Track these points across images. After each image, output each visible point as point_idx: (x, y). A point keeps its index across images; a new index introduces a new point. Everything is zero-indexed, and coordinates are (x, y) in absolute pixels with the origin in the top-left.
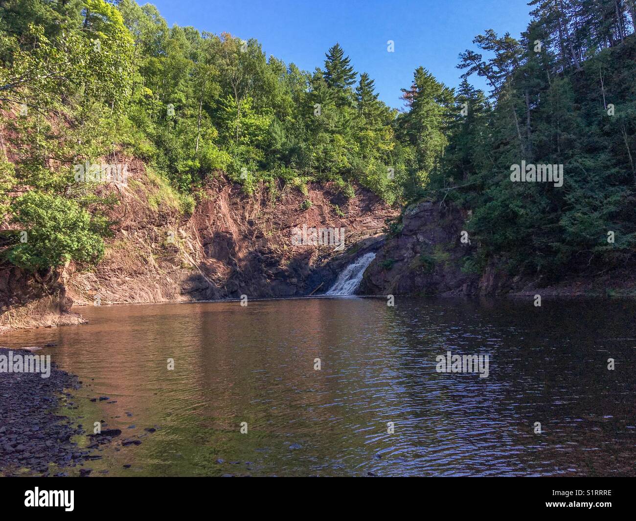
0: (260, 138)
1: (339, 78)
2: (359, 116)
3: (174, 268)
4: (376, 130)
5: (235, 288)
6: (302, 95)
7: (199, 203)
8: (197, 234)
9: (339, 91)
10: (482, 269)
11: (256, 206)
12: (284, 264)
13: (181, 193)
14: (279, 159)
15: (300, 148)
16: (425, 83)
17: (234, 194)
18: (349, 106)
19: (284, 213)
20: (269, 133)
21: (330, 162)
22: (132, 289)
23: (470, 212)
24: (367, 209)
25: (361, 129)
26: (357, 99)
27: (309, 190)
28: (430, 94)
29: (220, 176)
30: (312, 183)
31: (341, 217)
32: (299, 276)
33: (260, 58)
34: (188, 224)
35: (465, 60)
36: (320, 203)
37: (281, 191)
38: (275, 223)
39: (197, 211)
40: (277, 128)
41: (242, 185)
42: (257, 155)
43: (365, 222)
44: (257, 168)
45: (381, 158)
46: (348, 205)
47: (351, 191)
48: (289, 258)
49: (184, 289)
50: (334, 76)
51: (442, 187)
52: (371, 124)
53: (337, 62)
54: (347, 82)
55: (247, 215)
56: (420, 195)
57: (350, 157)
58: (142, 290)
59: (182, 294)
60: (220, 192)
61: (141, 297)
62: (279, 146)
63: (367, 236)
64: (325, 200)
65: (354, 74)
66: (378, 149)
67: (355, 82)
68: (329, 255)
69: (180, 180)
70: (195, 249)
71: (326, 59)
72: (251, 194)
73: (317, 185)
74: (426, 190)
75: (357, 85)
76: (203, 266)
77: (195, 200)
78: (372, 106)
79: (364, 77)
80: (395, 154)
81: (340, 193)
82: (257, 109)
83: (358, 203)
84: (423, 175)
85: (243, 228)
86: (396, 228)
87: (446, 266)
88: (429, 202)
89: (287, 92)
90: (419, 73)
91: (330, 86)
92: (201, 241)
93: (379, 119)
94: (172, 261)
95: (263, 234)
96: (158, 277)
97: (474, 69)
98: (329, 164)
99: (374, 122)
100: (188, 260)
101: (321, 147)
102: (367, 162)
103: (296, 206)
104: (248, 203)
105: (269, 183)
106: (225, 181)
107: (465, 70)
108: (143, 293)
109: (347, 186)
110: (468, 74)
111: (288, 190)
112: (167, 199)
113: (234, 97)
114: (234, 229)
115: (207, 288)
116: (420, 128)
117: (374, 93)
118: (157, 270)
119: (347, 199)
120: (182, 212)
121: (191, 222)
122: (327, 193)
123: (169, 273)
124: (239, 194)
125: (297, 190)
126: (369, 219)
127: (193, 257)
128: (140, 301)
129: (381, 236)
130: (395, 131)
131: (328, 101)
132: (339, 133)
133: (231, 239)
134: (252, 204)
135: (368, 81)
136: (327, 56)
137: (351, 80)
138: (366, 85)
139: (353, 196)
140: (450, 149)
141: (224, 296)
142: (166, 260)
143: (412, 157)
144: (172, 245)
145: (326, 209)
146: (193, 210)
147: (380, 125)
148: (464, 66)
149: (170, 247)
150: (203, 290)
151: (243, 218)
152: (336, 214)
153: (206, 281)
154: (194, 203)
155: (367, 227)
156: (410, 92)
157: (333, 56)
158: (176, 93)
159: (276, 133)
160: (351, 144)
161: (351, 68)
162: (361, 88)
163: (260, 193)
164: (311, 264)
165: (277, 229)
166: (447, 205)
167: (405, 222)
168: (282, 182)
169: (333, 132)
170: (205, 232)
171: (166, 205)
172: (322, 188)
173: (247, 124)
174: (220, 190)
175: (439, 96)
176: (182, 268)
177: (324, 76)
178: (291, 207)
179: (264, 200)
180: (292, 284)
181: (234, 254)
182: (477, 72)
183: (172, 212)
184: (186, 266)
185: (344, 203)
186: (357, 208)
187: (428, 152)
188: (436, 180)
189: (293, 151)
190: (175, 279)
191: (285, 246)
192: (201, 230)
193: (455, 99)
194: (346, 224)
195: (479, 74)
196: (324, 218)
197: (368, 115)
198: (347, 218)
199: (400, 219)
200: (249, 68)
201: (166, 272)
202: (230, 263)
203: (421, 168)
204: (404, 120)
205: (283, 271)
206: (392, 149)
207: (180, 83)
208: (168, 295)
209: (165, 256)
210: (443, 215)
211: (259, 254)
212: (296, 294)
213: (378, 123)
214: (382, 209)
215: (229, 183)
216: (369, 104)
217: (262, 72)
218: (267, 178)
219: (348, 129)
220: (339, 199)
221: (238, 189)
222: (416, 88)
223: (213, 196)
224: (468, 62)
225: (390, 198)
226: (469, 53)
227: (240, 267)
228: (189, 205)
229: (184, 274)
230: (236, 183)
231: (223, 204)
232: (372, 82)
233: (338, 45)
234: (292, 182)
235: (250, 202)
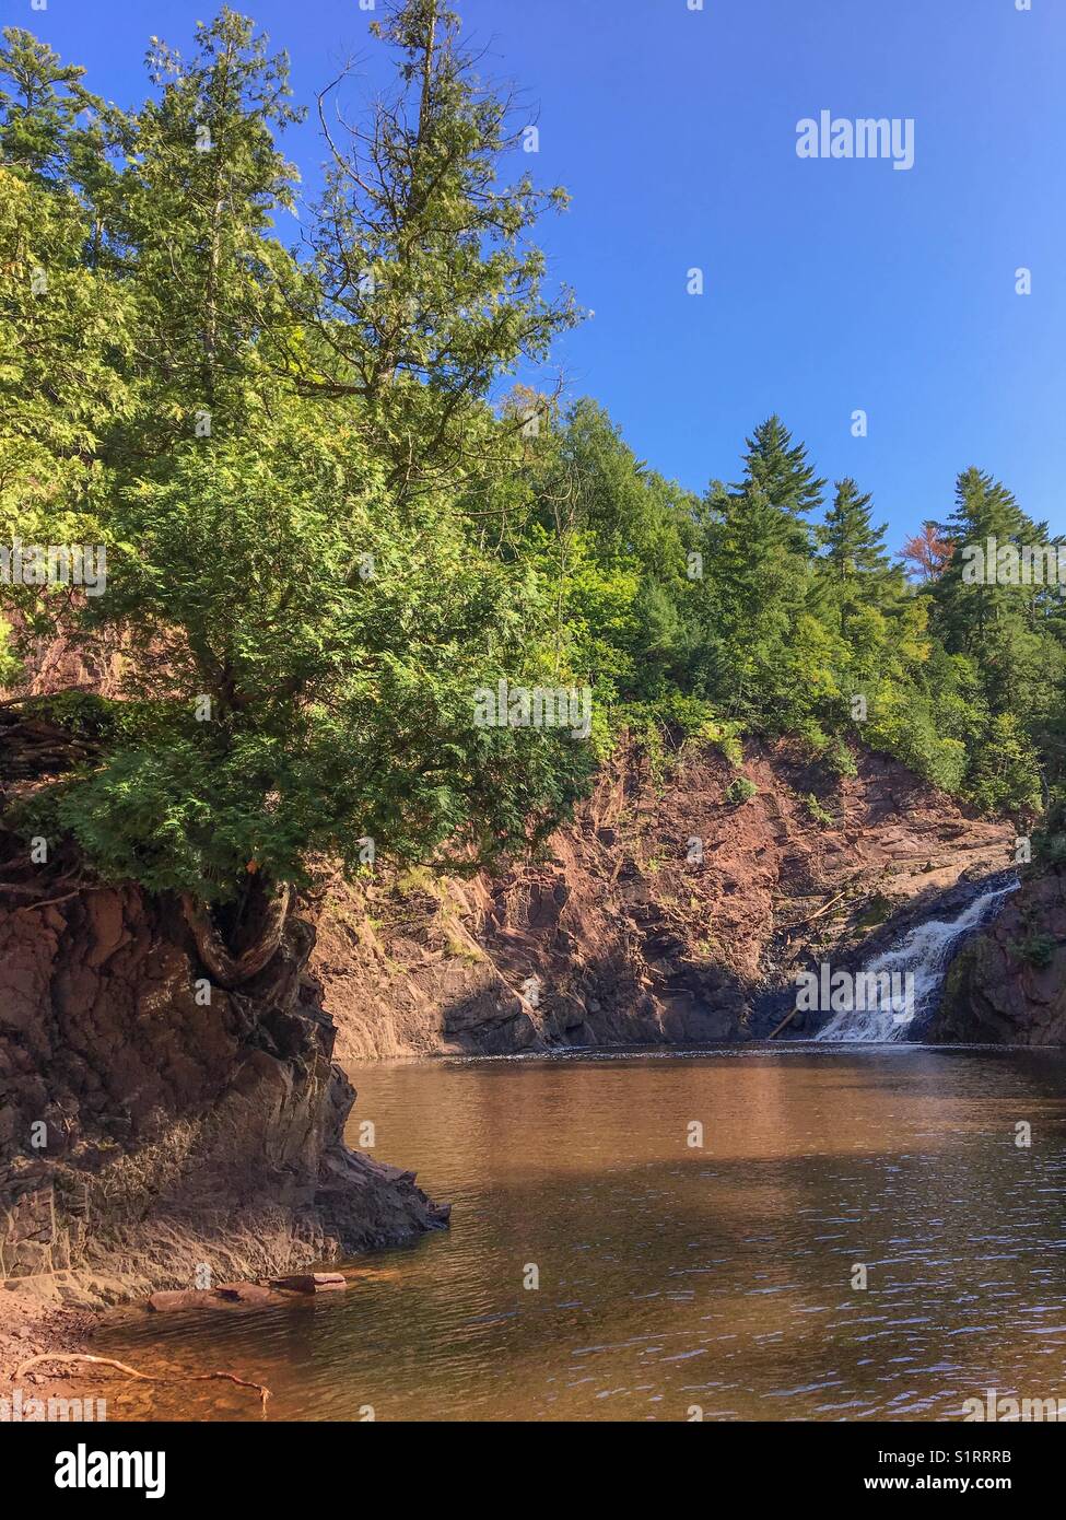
0: (616, 624)
1: (784, 492)
3: (427, 956)
5: (579, 1018)
11: (614, 794)
12: (694, 952)
14: (667, 674)
15: (713, 650)
19: (683, 813)
20: (636, 611)
24: (888, 807)
27: (743, 756)
30: (745, 736)
31: (823, 825)
36: (768, 789)
37: (676, 753)
38: (665, 839)
40: (658, 596)
42: (616, 662)
43: (886, 839)
44: (615, 695)
46: (841, 795)
47: (847, 760)
54: (801, 503)
55: (595, 813)
57: (834, 673)
62: (666, 641)
63: (905, 876)
64: (778, 783)
65: (817, 484)
66: (899, 656)
67: (819, 502)
68: (805, 926)
70: (473, 905)
72: (604, 761)
73: (755, 742)
75: (827, 508)
78: (869, 556)
79: (846, 489)
81: (818, 762)
82: (602, 559)
83: (863, 790)
85: (586, 850)
90: (967, 482)
92: (486, 884)
94: (420, 936)
95: (636, 867)
96: (385, 983)
98: (784, 692)
99: (880, 591)
100: (462, 935)
103: (713, 795)
104: (597, 783)
105: (644, 734)
108: (347, 1029)
109: (833, 745)
111: (695, 751)
114: (563, 852)
115: (517, 1017)
118: (381, 963)
119: (835, 778)
122: (781, 765)
123: (413, 971)
125: (715, 752)
126: (896, 833)
133: (563, 878)
134: (607, 787)
135: (854, 499)
136: (751, 445)
137: (811, 498)
138: (853, 506)
139: (852, 771)
141: (553, 1041)
142: (404, 933)
144: (419, 893)
145: (786, 806)
149: (416, 896)
151: (586, 824)
152: (811, 818)
155: (893, 853)
157: (764, 445)
159: (657, 610)
160: (835, 641)
161: (809, 470)
162: (839, 515)
163: (624, 761)
164: (758, 950)
165: (670, 854)
168: (676, 733)
172: (769, 753)
173: (582, 591)
176: (447, 956)
178: (700, 796)
179: (633, 777)
180: (718, 1007)
181: (571, 922)
184: (458, 951)
185: (828, 790)
186: (862, 803)
189: (699, 655)
190: (431, 990)
191: (694, 901)
194: (838, 845)
196: (782, 827)
197: (857, 579)
198: (840, 829)
201: (404, 967)
206: (924, 657)
209: (402, 922)
214: (929, 806)
216: (863, 551)
217: (614, 471)
218: (637, 721)
219: (824, 606)
220: (814, 779)
227: (585, 956)
232: (866, 499)
233: (774, 419)
234: (700, 732)
235: (603, 783)
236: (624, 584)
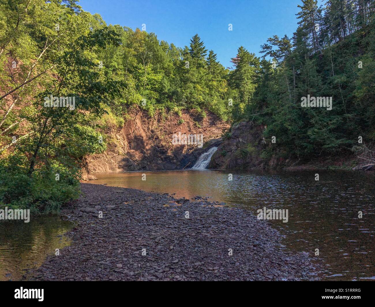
0: (157, 86)
1: (198, 53)
2: (208, 74)
3: (115, 155)
4: (217, 81)
5: (145, 165)
6: (178, 62)
7: (126, 121)
8: (125, 137)
9: (198, 60)
10: (271, 156)
11: (155, 123)
12: (170, 153)
13: (117, 116)
14: (167, 97)
15: (178, 91)
16: (244, 55)
17: (144, 116)
18: (203, 68)
19: (169, 126)
20: (161, 83)
21: (193, 98)
22: (94, 165)
23: (265, 127)
24: (213, 124)
25: (210, 81)
26: (207, 64)
27: (182, 114)
28: (246, 61)
29: (136, 107)
30: (184, 110)
31: (199, 128)
32: (177, 159)
33: (156, 43)
34: (121, 132)
35: (264, 49)
36: (188, 121)
37: (168, 114)
38: (165, 131)
39: (125, 125)
40: (166, 81)
41: (147, 111)
42: (156, 95)
43: (212, 130)
44: (155, 102)
45: (220, 96)
46: (203, 122)
47: (204, 114)
48: (172, 150)
49: (120, 166)
50: (195, 51)
51: (252, 114)
52: (215, 77)
53: (197, 44)
54: (202, 55)
55: (150, 127)
56: (240, 118)
57: (204, 95)
58: (99, 166)
59: (119, 168)
60: (136, 115)
62: (166, 91)
63: (213, 138)
64: (190, 119)
65: (206, 51)
66: (219, 91)
67: (206, 55)
68: (193, 148)
69: (116, 109)
70: (124, 145)
71: (191, 42)
72: (152, 116)
73: (186, 111)
74: (243, 115)
76: (128, 153)
77: (124, 119)
79: (211, 52)
80: (228, 94)
81: (199, 115)
82: (155, 71)
83: (208, 120)
84: (242, 106)
85: (148, 134)
86: (228, 135)
87: (253, 154)
88: (245, 121)
89: (170, 61)
90: (241, 49)
91: (193, 57)
92: (127, 141)
93: (219, 75)
94: (113, 151)
95: (159, 137)
96: (107, 160)
97: (268, 53)
98: (193, 100)
99: (216, 77)
100: (121, 151)
101: (189, 91)
102: (213, 99)
103: (176, 122)
104: (151, 121)
105: (162, 110)
106: (139, 109)
107: (264, 54)
108: (100, 168)
109: (202, 111)
110: (265, 56)
111: (172, 114)
112: (110, 119)
113: (143, 64)
114: (144, 135)
115: (132, 165)
116: (241, 79)
117: (216, 61)
118: (106, 156)
119: (202, 118)
120: (118, 126)
121: (122, 131)
122: (192, 115)
123: (112, 157)
124: (146, 116)
125: (176, 114)
126: (214, 129)
127: (123, 149)
128: (98, 172)
129: (220, 138)
130: (228, 80)
131: (192, 66)
132: (198, 83)
133: (142, 140)
134: (153, 121)
135: (213, 55)
136: (191, 41)
137: (204, 54)
138: (212, 56)
139: (206, 117)
140: (256, 94)
141: (140, 169)
142: (110, 151)
143: (237, 95)
144: (113, 143)
145: (191, 124)
146: (123, 125)
147: (220, 79)
148: (263, 52)
149: (113, 144)
150: (129, 166)
151: (148, 129)
152: (196, 126)
153: (131, 162)
154: (124, 121)
155: (213, 133)
156: (236, 60)
157: (194, 41)
158: (112, 62)
159: (165, 84)
160: (205, 89)
161: (204, 47)
162: (210, 58)
163: (157, 116)
164: (183, 153)
165: (166, 134)
166: (254, 123)
167: (232, 132)
168: (168, 109)
169: (194, 83)
170: (129, 136)
171: (110, 122)
172: (189, 113)
173: (150, 79)
174: (137, 114)
175: (252, 62)
176: (119, 155)
177: (189, 51)
178: (173, 123)
179: (159, 119)
180: (174, 163)
181: (144, 148)
182: (270, 55)
183: (113, 126)
184: (121, 154)
185: (200, 121)
186: (207, 123)
187: (245, 93)
188: (250, 109)
189: (174, 93)
190: (115, 161)
191: (170, 143)
192: (127, 135)
193: (260, 63)
194: (202, 132)
196: (190, 128)
197: (213, 73)
198: (202, 128)
199: (230, 130)
200: (150, 48)
201: (111, 157)
202: (142, 152)
203: (241, 102)
204: (233, 75)
205: (169, 156)
206: (226, 91)
207: (114, 57)
208: (112, 169)
209: (110, 149)
210: (252, 128)
211: (157, 148)
212: (176, 168)
213: (219, 77)
214: (221, 124)
215: (141, 110)
216: (214, 67)
217: (158, 51)
218: (160, 108)
219: (203, 81)
220: (198, 118)
221: (145, 112)
222: (239, 57)
223: (133, 118)
225: (225, 118)
226: (266, 45)
227: (147, 154)
228: (121, 122)
229: (120, 158)
230: (144, 110)
231: (138, 121)
232: (216, 55)
233: (197, 35)
234: (173, 109)
235: (152, 120)
236: (159, 77)
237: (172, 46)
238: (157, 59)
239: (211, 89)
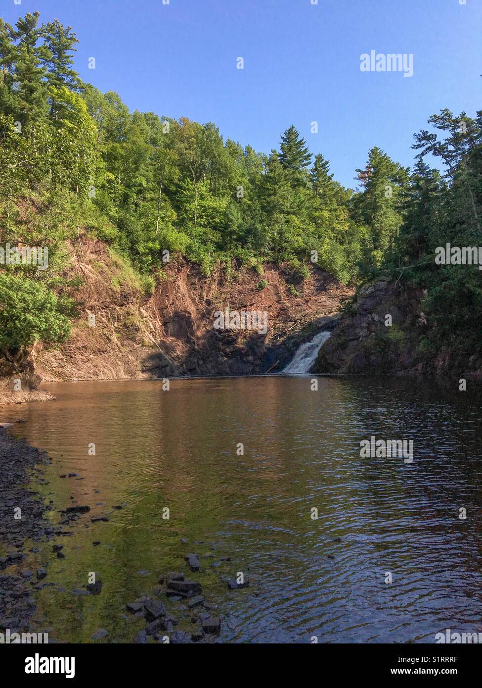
0: (217, 220)
1: (294, 159)
2: (313, 197)
3: (136, 346)
4: (330, 211)
5: (194, 366)
6: (258, 177)
7: (158, 283)
8: (157, 313)
9: (294, 173)
10: (438, 348)
11: (213, 286)
12: (241, 343)
13: (142, 274)
14: (235, 240)
15: (256, 229)
16: (380, 163)
17: (192, 275)
18: (305, 187)
19: (240, 293)
20: (226, 215)
21: (285, 242)
22: (96, 366)
23: (425, 292)
24: (322, 289)
25: (316, 210)
26: (312, 180)
27: (265, 270)
28: (384, 174)
29: (179, 257)
30: (268, 263)
31: (296, 296)
32: (254, 354)
33: (218, 141)
34: (148, 303)
35: (420, 140)
36: (275, 283)
37: (238, 271)
38: (232, 303)
39: (157, 291)
40: (234, 209)
41: (200, 265)
42: (216, 236)
43: (320, 301)
44: (214, 249)
45: (336, 238)
46: (304, 285)
47: (307, 271)
48: (245, 337)
49: (145, 367)
50: (289, 158)
51: (398, 266)
52: (326, 204)
53: (292, 144)
54: (302, 163)
55: (205, 294)
56: (375, 275)
57: (305, 237)
58: (105, 367)
59: (143, 371)
60: (179, 272)
61: (104, 374)
62: (235, 228)
63: (322, 315)
64: (280, 280)
65: (309, 156)
66: (333, 230)
67: (310, 163)
68: (285, 333)
69: (141, 261)
70: (155, 328)
71: (282, 141)
72: (209, 274)
73: (273, 264)
74: (380, 269)
75: (312, 166)
76: (163, 344)
77: (155, 280)
78: (327, 187)
79: (319, 158)
80: (350, 233)
81: (295, 273)
82: (214, 192)
83: (313, 282)
84: (378, 254)
85: (201, 307)
86: (351, 307)
87: (401, 345)
88: (384, 281)
89: (243, 174)
90: (374, 153)
91: (285, 168)
92: (161, 320)
93: (334, 199)
94: (133, 339)
96: (120, 355)
97: (429, 149)
98: (284, 245)
99: (328, 202)
100: (149, 339)
101: (277, 227)
102: (322, 242)
103: (252, 285)
104: (205, 283)
105: (226, 263)
106: (184, 261)
107: (420, 151)
108: (106, 370)
109: (301, 266)
110: (423, 154)
111: (245, 270)
112: (128, 279)
113: (192, 180)
114: (192, 309)
115: (167, 366)
116: (375, 208)
117: (329, 174)
118: (119, 348)
119: (302, 278)
120: (143, 293)
121: (152, 302)
122: (282, 273)
123: (131, 351)
124: (197, 274)
125: (254, 270)
126: (324, 298)
127: (153, 335)
128: (103, 378)
129: (336, 315)
130: (350, 211)
131: (283, 183)
132: (295, 213)
133: (189, 318)
134: (210, 284)
135: (323, 162)
136: (283, 138)
137: (306, 162)
138: (321, 165)
139: (308, 275)
140: (405, 229)
141: (183, 374)
142: (128, 338)
143: (367, 237)
144: (133, 325)
145: (282, 289)
146: (153, 290)
147: (335, 206)
148: (419, 146)
149: (132, 326)
150: (163, 367)
151: (201, 298)
152: (291, 294)
153: (166, 359)
154: (154, 284)
155: (322, 306)
156: (364, 172)
157: (288, 138)
158: (137, 177)
159: (232, 215)
160: (307, 224)
161: (306, 149)
162: (316, 169)
163: (218, 274)
164: (267, 342)
165: (234, 308)
166: (403, 284)
167: (360, 301)
168: (239, 262)
169: (288, 213)
170: (165, 311)
171: (127, 285)
172: (278, 268)
173: (205, 207)
174: (179, 271)
175: (394, 176)
176: (143, 346)
177: (279, 158)
178: (247, 287)
179: (222, 280)
180: (248, 362)
181: (193, 333)
182: (432, 152)
183: (134, 293)
184: (147, 344)
185: (299, 283)
186: (312, 287)
187: (383, 232)
188: (392, 259)
189: (249, 232)
190: (137, 358)
192: (161, 310)
193: (410, 178)
194: (301, 303)
195: (434, 154)
196: (280, 297)
197: (323, 196)
198: (302, 297)
199: (355, 299)
200: (206, 152)
201: (128, 349)
202: (188, 341)
203: (376, 248)
204: (359, 200)
205: (240, 350)
206: (346, 228)
207: (140, 168)
208: (129, 372)
209: (127, 335)
210: (398, 294)
211: (217, 333)
212: (253, 372)
213: (333, 203)
214: (337, 288)
215: (188, 264)
216: (324, 184)
217: (219, 156)
218: (224, 258)
219: (303, 210)
220: (294, 278)
221: (196, 270)
222: (371, 168)
223: (172, 277)
224: (423, 142)
225: (345, 277)
226: (424, 133)
227: (198, 345)
228: (149, 286)
229: (146, 352)
230: (194, 263)
231: (182, 285)
232: (327, 163)
233: (293, 127)
234: (248, 262)
235: (208, 282)
236: (222, 203)
237: (248, 149)
238: (219, 171)
239: (318, 226)
